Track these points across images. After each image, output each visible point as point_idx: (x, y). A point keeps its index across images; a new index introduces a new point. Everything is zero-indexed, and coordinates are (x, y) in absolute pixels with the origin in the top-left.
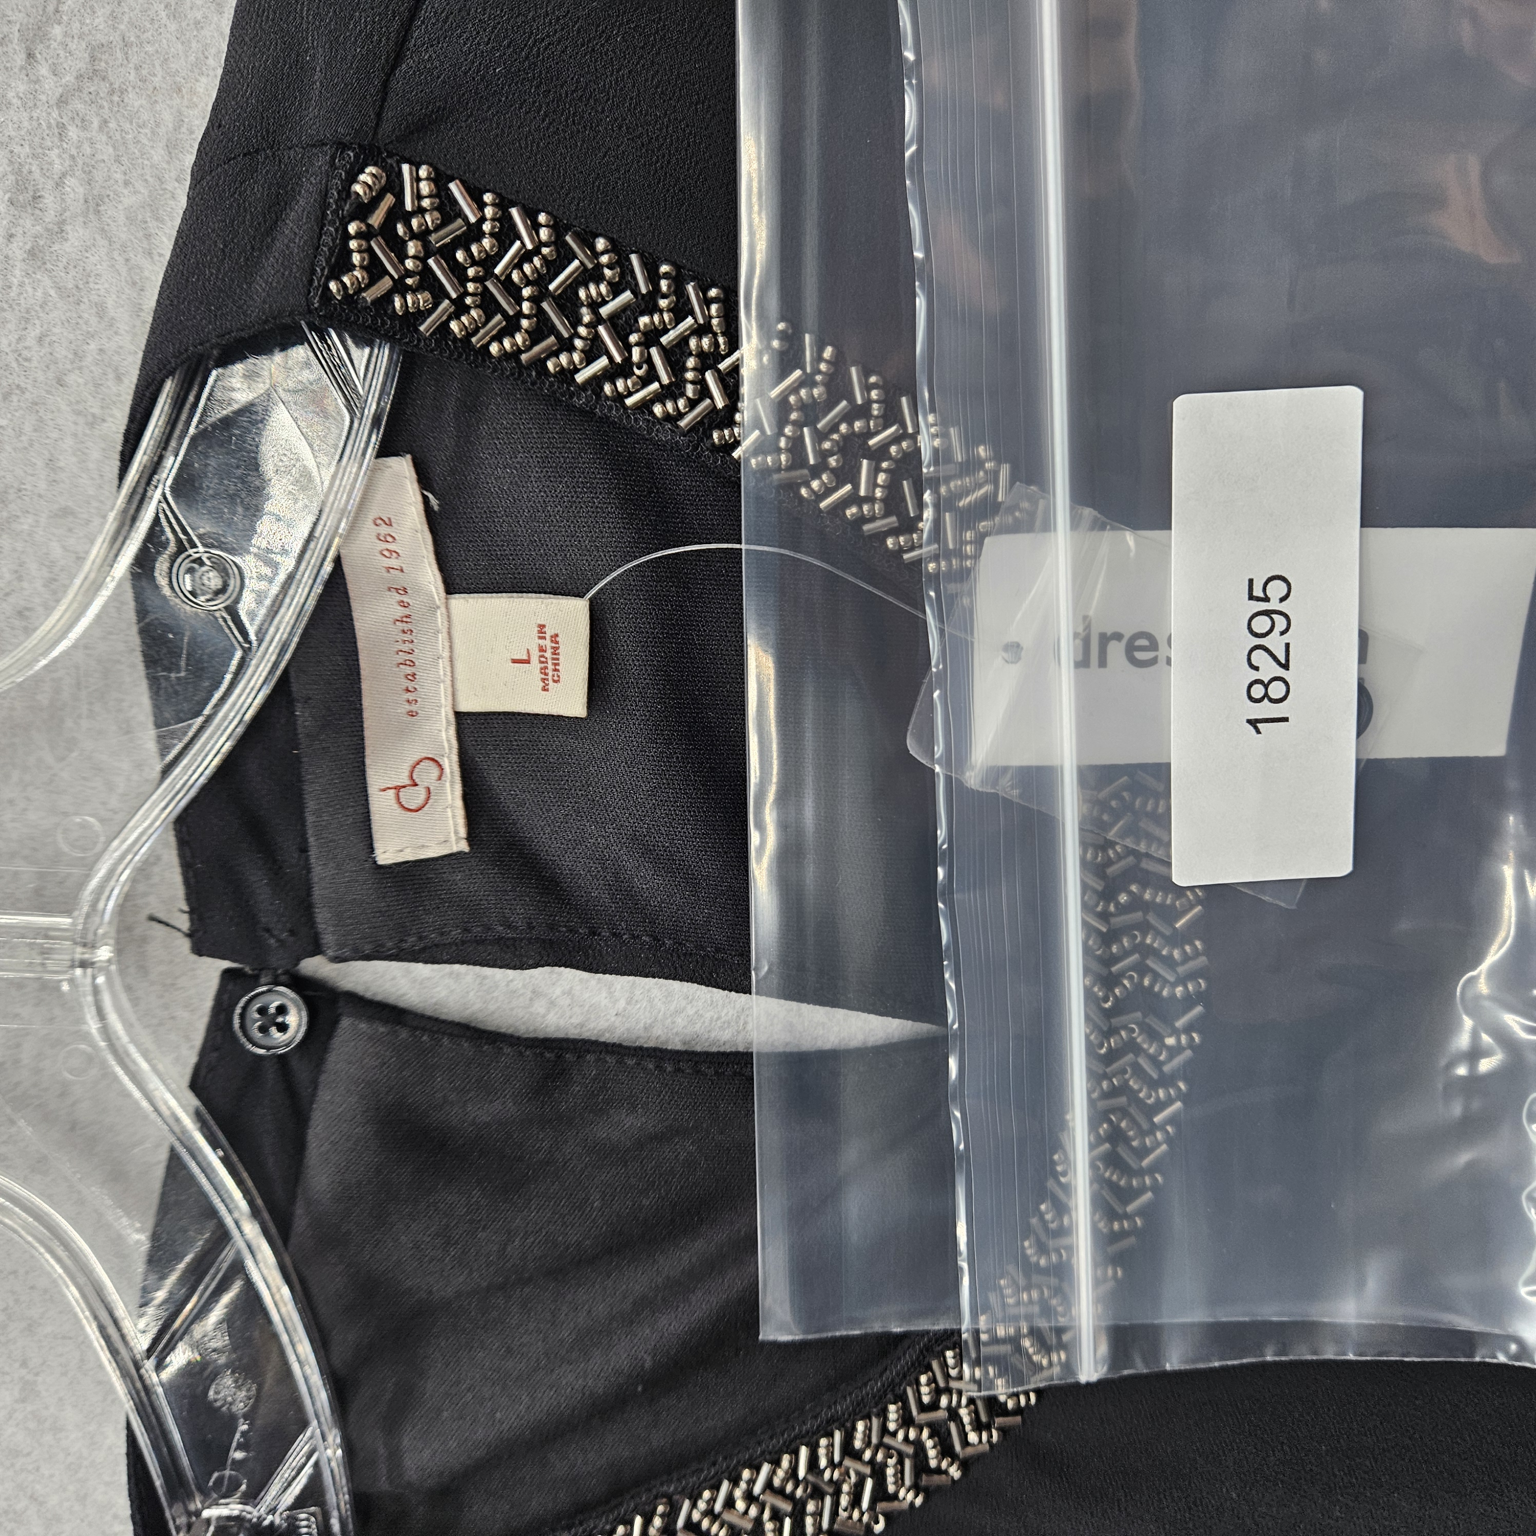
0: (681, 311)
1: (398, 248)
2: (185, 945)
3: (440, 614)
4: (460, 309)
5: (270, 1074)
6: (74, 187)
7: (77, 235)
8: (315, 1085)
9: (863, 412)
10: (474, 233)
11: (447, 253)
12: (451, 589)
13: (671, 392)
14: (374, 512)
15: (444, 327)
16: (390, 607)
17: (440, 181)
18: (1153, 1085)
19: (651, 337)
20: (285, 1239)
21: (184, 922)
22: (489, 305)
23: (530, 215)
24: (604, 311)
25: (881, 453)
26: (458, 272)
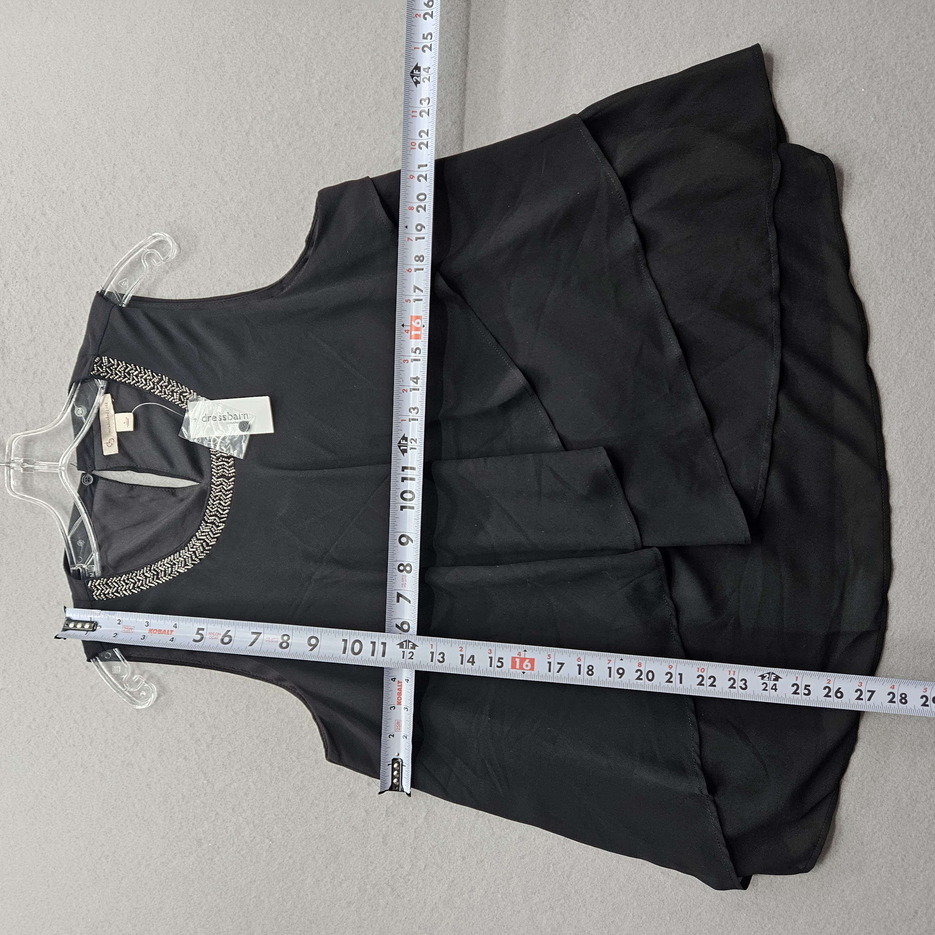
0: (145, 373)
1: (102, 368)
2: (76, 469)
3: (113, 417)
4: (112, 375)
5: (88, 489)
6: (66, 358)
7: (66, 364)
8: (95, 491)
9: (173, 386)
10: (114, 365)
11: (109, 368)
12: (115, 413)
13: (146, 385)
14: (105, 402)
15: (109, 377)
16: (106, 416)
17: (108, 359)
18: (226, 491)
19: (141, 377)
20: (91, 518)
21: (76, 465)
22: (116, 374)
23: (121, 362)
24: (134, 374)
25: (177, 392)
26: (111, 370)
